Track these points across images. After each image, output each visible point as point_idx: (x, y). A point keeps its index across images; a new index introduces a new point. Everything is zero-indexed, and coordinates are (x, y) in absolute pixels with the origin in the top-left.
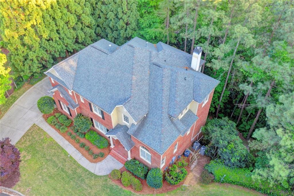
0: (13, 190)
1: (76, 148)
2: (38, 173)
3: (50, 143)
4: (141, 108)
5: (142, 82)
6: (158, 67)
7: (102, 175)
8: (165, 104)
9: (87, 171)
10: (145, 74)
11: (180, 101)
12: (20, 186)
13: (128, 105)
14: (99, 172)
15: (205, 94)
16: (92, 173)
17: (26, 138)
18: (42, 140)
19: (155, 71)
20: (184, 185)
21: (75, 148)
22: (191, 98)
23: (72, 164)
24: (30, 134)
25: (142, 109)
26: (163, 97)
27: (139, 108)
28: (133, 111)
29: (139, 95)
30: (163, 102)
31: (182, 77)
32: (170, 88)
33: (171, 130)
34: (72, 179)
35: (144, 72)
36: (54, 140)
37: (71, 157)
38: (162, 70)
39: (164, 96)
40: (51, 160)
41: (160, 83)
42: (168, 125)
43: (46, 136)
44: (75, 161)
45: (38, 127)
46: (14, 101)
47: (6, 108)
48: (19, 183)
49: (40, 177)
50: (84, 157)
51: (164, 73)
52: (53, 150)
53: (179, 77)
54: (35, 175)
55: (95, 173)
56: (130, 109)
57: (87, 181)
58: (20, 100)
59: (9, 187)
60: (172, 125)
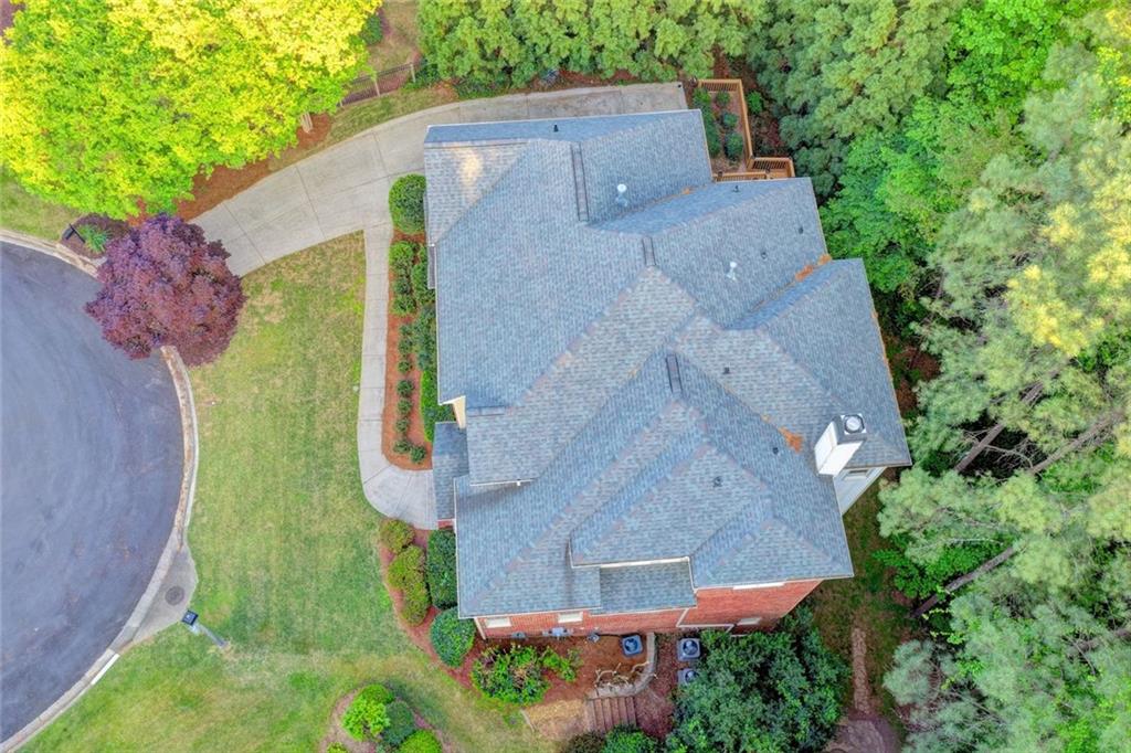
0: (186, 377)
1: (387, 383)
2: (261, 376)
3: (348, 317)
4: (520, 457)
5: (586, 386)
6: (666, 380)
7: (375, 507)
8: (584, 502)
9: (356, 464)
10: (614, 369)
11: (633, 532)
12: (203, 377)
13: (482, 425)
14: (375, 493)
15: (739, 572)
16: (359, 481)
17: (314, 258)
18: (341, 293)
19: (651, 383)
20: (522, 712)
21: (387, 380)
22: (687, 546)
23: (342, 416)
24: (329, 253)
25: (520, 460)
26: (596, 481)
27: (512, 454)
28: (488, 448)
29: (541, 416)
30: (585, 493)
31: (712, 470)
32: (642, 471)
33: (545, 580)
34: (308, 455)
35: (616, 363)
36: (361, 317)
37: (357, 396)
38: (666, 402)
39: (600, 480)
40: (311, 366)
41: (626, 433)
42: (546, 560)
43: (357, 291)
44: (355, 416)
45: (363, 247)
46: (378, 122)
47: (346, 130)
48: (209, 367)
49: (256, 390)
50: (381, 423)
51: (662, 417)
52: (337, 344)
53: (696, 463)
54: (251, 375)
55: (364, 486)
56: (480, 437)
57: (332, 489)
58: (392, 128)
59: (185, 362)
60: (560, 572)
